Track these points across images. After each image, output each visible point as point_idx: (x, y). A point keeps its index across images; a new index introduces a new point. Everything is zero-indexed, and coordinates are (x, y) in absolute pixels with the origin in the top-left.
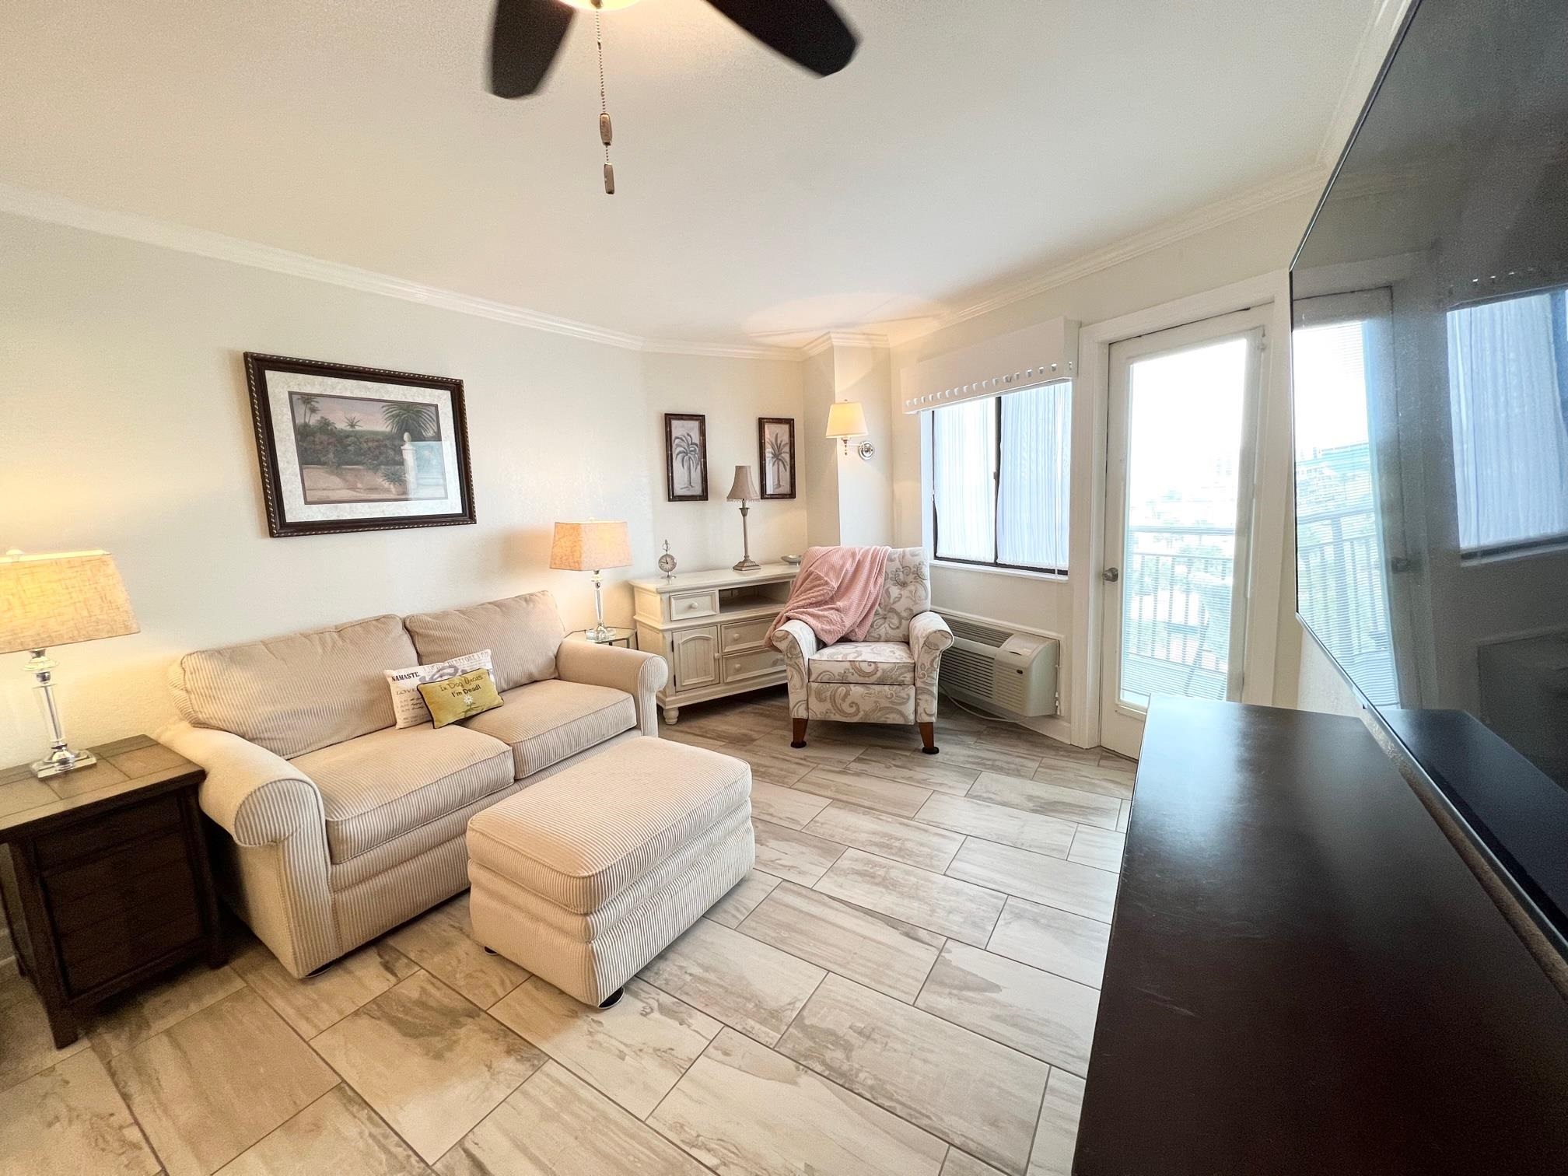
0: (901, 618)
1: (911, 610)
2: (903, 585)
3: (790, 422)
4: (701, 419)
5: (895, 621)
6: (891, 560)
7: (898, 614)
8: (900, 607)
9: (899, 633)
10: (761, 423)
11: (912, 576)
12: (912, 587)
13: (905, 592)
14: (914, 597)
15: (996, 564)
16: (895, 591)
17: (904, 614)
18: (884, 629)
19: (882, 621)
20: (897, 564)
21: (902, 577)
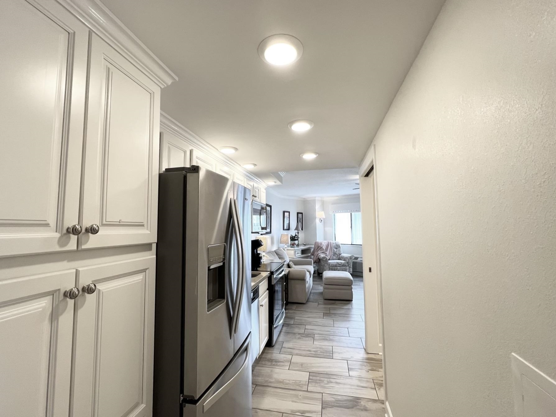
0: (338, 255)
1: (339, 253)
2: (336, 248)
3: (302, 213)
4: (289, 212)
5: (336, 256)
6: (333, 243)
7: (337, 255)
8: (337, 253)
9: (338, 258)
10: (298, 213)
11: (338, 247)
12: (339, 249)
13: (337, 250)
14: (339, 251)
15: (352, 245)
16: (335, 250)
17: (338, 254)
18: (334, 258)
19: (333, 256)
20: (335, 245)
21: (336, 247)
